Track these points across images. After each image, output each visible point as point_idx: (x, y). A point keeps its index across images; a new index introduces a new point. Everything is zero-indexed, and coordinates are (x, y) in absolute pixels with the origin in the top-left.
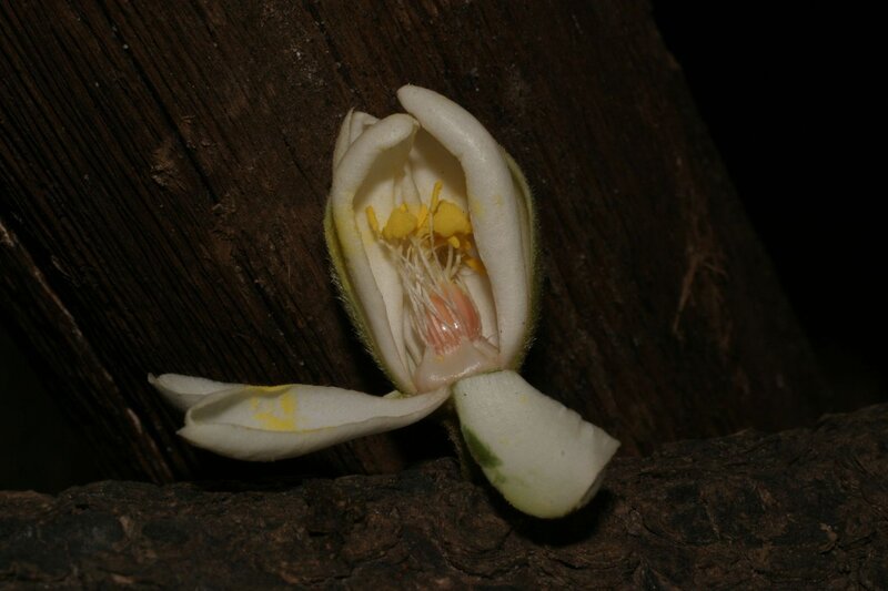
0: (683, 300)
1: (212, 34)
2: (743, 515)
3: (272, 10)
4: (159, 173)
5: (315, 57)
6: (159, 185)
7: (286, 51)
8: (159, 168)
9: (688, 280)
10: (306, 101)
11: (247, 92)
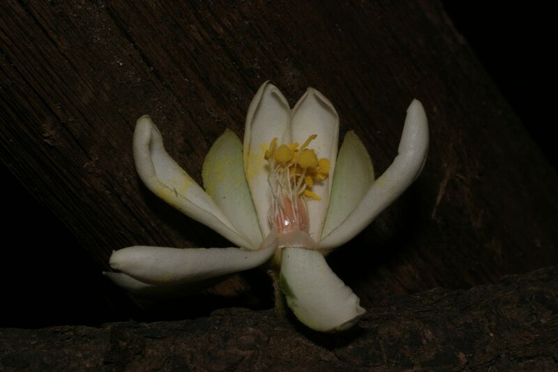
1: (63, 55)
3: (99, 39)
4: (47, 138)
5: (132, 64)
6: (49, 145)
7: (113, 63)
8: (46, 135)
9: (443, 185)
10: (131, 92)
11: (92, 89)
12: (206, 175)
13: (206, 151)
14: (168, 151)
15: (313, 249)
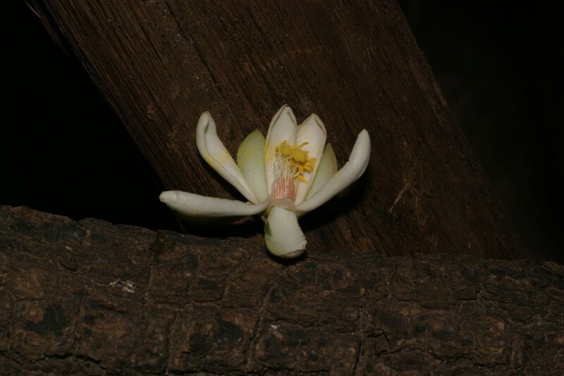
0: (397, 200)
1: (165, 67)
2: (331, 278)
3: (187, 61)
5: (205, 80)
6: (150, 119)
7: (193, 77)
8: (149, 112)
9: (401, 193)
10: (202, 96)
11: (179, 90)
12: (239, 154)
13: (242, 140)
14: (219, 135)
15: (291, 210)
